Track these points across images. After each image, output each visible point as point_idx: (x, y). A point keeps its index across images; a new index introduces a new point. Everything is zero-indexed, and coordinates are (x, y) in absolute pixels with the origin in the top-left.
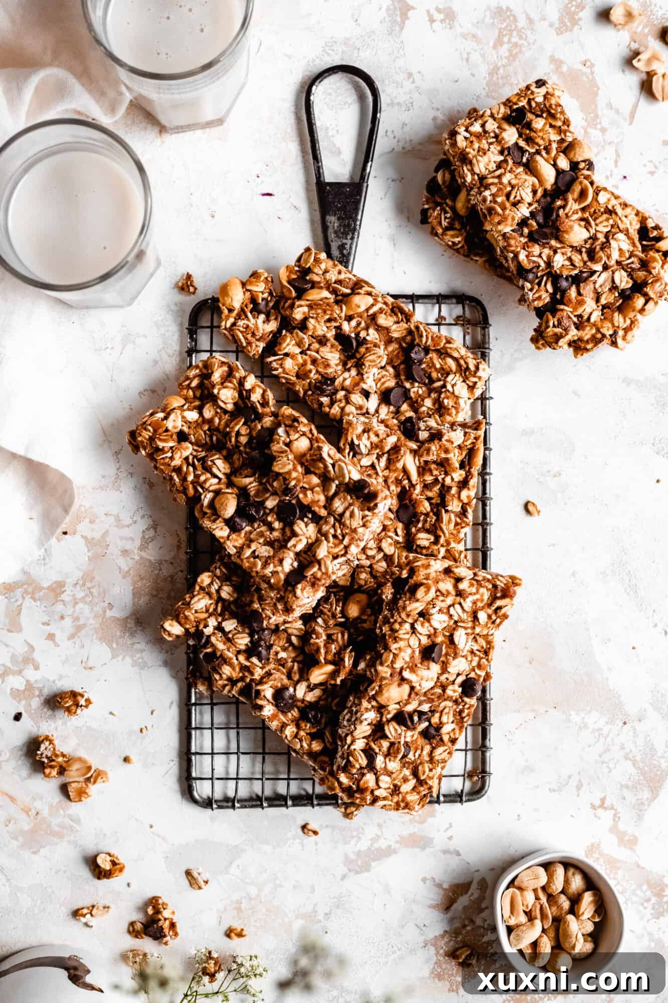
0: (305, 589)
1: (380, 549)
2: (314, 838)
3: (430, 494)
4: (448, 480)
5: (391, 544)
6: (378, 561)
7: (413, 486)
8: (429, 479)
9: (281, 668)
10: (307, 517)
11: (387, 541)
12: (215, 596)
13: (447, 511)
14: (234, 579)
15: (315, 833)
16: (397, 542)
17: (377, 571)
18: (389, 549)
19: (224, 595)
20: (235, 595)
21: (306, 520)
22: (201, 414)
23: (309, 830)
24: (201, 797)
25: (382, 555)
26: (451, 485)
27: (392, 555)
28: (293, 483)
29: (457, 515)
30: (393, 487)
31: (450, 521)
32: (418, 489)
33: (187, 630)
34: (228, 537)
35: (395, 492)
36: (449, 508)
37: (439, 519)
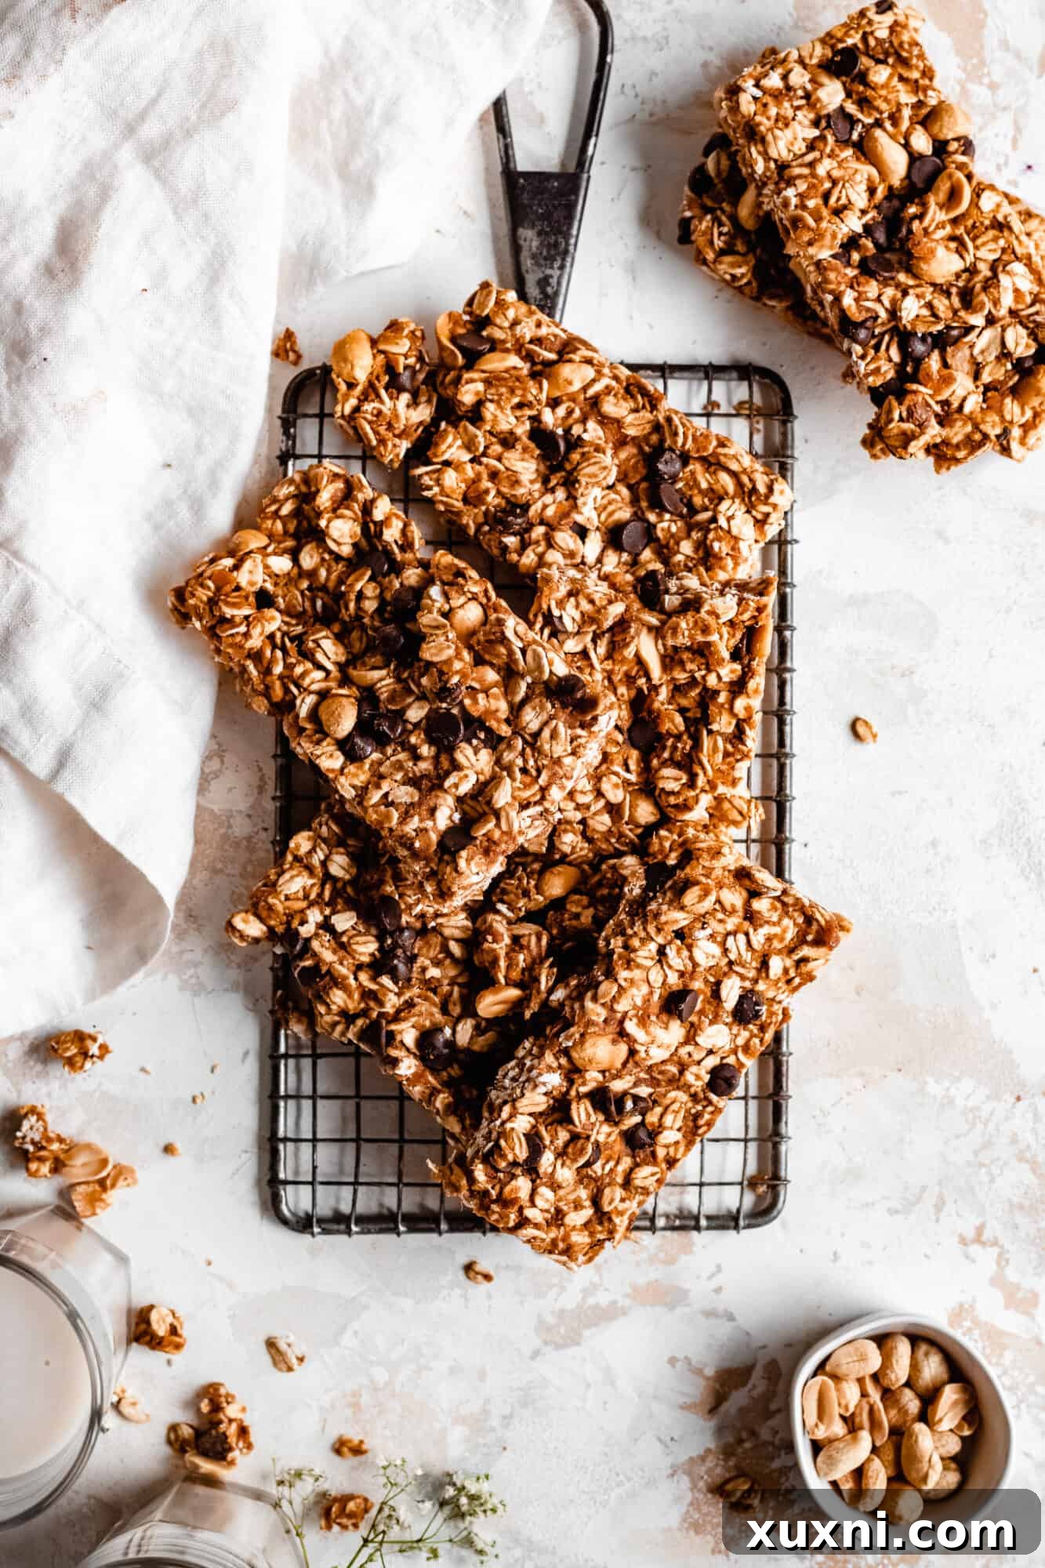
0: (472, 858)
1: (599, 794)
2: (485, 1286)
3: (684, 702)
4: (712, 681)
5: (617, 786)
6: (596, 814)
7: (655, 689)
8: (681, 676)
9: (431, 995)
10: (478, 738)
11: (610, 779)
12: (319, 871)
13: (710, 732)
14: (350, 842)
15: (487, 1277)
16: (627, 783)
17: (594, 830)
18: (616, 795)
19: (335, 870)
20: (354, 871)
21: (475, 742)
22: (296, 561)
23: (477, 1273)
24: (294, 1214)
25: (602, 803)
26: (717, 688)
27: (620, 805)
28: (455, 680)
29: (727, 740)
30: (622, 690)
31: (715, 749)
32: (664, 693)
33: (271, 929)
34: (342, 771)
35: (626, 697)
36: (715, 727)
37: (697, 745)
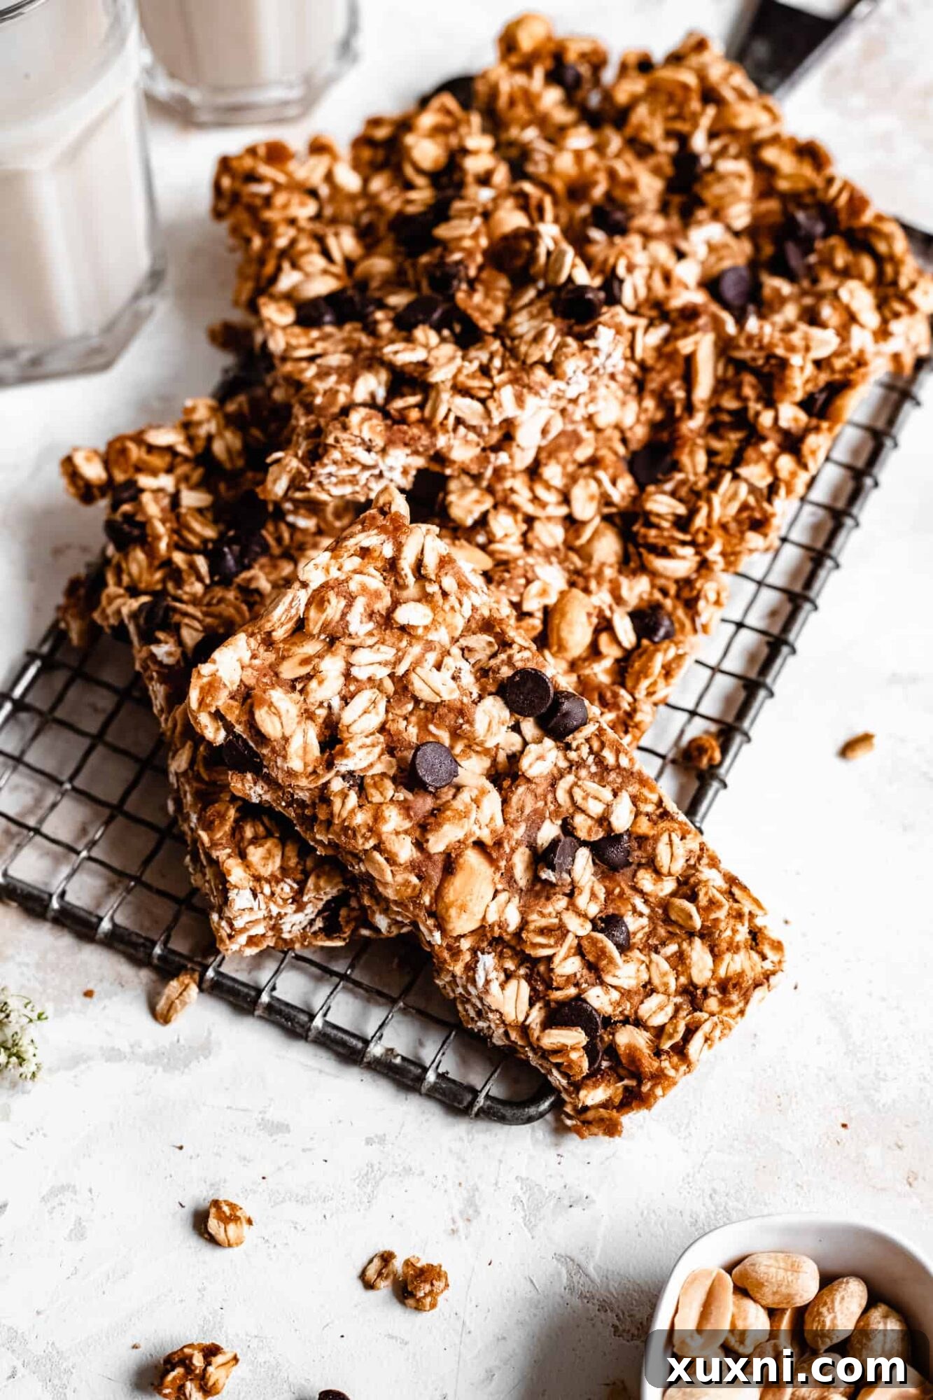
0: (370, 419)
1: (566, 499)
3: (717, 445)
4: (766, 419)
5: (592, 498)
6: (549, 519)
7: (690, 409)
8: (730, 403)
9: (245, 608)
10: (452, 330)
11: (587, 485)
12: (200, 444)
13: (736, 477)
14: (256, 432)
16: (606, 501)
17: (537, 538)
18: (584, 507)
19: (218, 448)
20: (240, 463)
21: (446, 333)
22: (366, 181)
25: (563, 511)
26: (767, 433)
27: (584, 524)
28: (457, 256)
29: (753, 490)
30: (649, 403)
31: (734, 496)
32: (698, 421)
33: (111, 478)
34: (284, 328)
35: (650, 414)
36: (743, 471)
37: (713, 485)
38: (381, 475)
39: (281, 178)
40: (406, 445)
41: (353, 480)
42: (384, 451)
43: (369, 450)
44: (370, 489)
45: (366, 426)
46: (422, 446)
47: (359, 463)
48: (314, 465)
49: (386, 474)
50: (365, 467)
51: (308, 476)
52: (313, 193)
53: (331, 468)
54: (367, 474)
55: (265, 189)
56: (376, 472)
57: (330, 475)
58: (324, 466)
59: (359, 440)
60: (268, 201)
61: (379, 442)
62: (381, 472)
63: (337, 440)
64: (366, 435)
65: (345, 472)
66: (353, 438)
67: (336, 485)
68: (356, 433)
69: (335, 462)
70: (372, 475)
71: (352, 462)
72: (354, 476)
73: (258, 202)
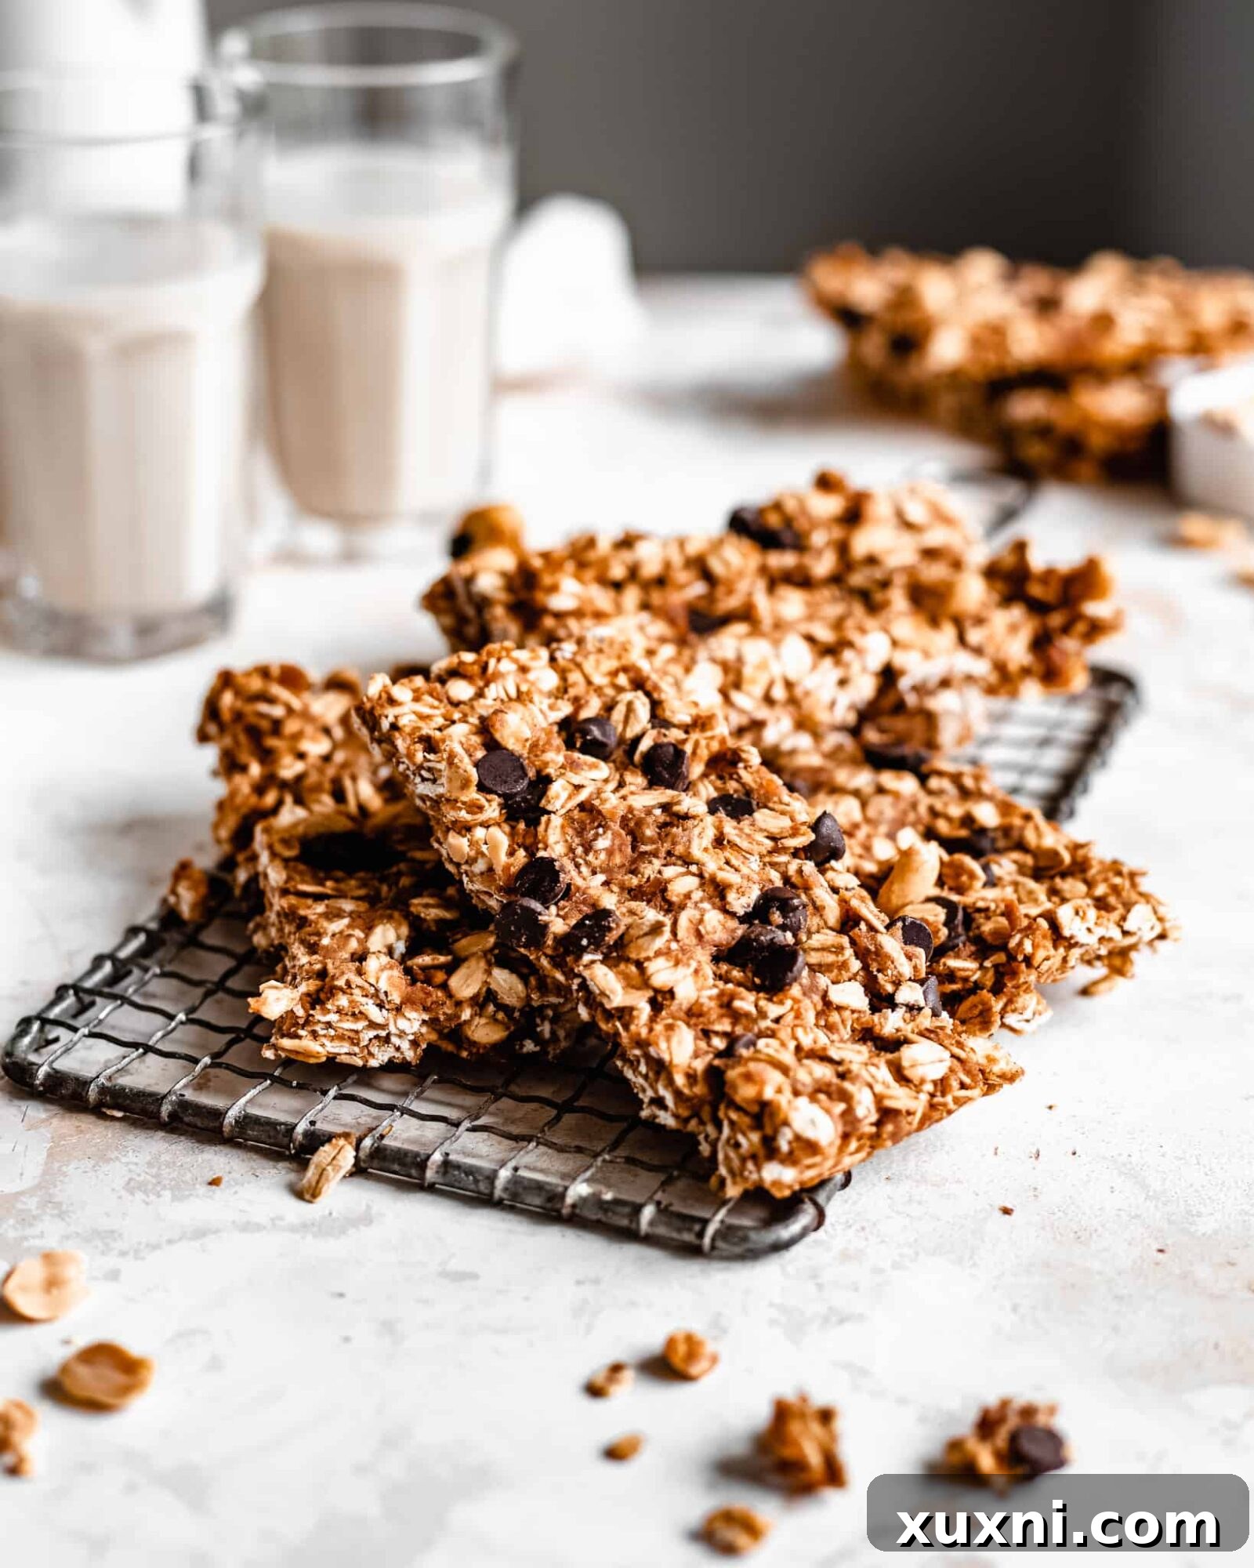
38: (387, 1040)
39: (296, 704)
40: (426, 1009)
41: (353, 1038)
42: (398, 1010)
43: (381, 1006)
44: (371, 1054)
45: (385, 975)
46: (444, 1014)
47: (366, 1018)
48: (314, 1008)
49: (394, 1039)
50: (372, 1025)
51: (301, 1021)
52: (327, 731)
53: (333, 1017)
54: (372, 1034)
55: (278, 711)
56: (383, 1033)
57: (329, 1025)
58: (327, 1012)
59: (372, 990)
60: (277, 726)
61: (396, 998)
62: (389, 1035)
63: (348, 983)
64: (383, 986)
65: (348, 1025)
66: (366, 986)
67: (332, 1039)
68: (372, 981)
69: (339, 1011)
70: (377, 1037)
71: (357, 1016)
72: (357, 1032)
73: (265, 725)
